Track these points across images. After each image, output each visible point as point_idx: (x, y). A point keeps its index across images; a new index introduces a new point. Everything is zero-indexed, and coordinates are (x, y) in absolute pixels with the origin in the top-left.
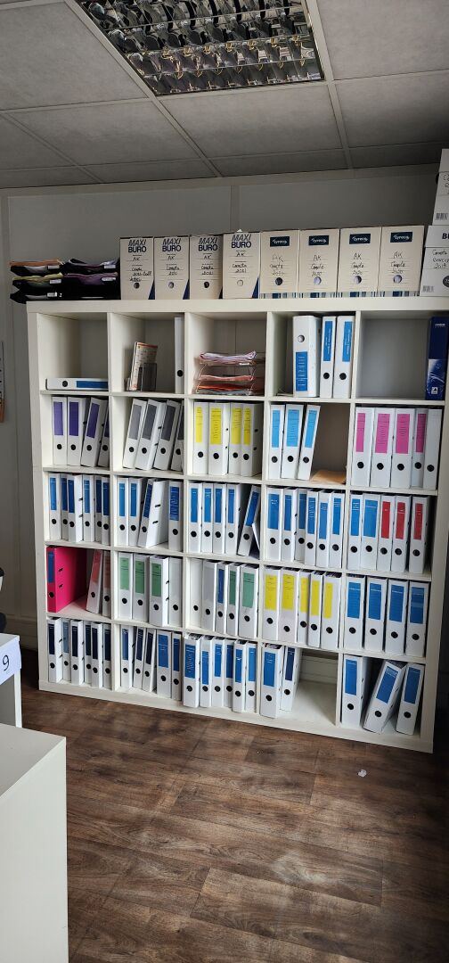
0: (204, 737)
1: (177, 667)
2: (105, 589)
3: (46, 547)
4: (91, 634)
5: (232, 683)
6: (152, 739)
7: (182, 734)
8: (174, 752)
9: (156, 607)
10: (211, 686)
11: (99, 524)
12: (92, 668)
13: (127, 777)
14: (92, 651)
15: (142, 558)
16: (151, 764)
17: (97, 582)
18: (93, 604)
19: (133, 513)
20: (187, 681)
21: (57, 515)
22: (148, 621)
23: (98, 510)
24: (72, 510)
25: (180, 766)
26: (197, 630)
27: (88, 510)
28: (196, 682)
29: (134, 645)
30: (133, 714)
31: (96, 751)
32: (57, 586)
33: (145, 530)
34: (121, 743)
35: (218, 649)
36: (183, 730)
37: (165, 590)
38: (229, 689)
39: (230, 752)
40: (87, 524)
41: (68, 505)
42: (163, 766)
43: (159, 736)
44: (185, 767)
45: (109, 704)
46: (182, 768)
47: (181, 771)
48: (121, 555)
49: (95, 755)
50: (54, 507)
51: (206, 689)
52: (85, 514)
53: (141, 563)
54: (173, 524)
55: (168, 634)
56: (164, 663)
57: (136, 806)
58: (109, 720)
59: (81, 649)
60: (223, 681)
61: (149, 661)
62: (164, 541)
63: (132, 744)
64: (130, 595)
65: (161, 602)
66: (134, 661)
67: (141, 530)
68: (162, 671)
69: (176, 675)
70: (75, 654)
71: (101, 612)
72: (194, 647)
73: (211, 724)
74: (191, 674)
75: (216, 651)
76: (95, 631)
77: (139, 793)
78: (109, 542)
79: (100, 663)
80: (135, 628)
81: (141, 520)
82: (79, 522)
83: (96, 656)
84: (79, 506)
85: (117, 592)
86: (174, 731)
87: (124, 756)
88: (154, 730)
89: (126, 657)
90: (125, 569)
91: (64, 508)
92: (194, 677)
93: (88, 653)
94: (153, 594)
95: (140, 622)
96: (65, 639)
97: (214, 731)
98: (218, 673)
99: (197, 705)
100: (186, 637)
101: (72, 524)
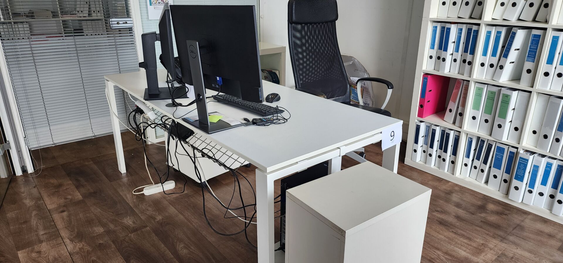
0: (522, 224)
1: (508, 171)
2: (460, 108)
3: (422, 74)
4: (445, 136)
5: (556, 193)
6: (481, 213)
7: (504, 216)
8: (497, 226)
9: (500, 126)
10: (536, 191)
11: (464, 61)
12: (442, 158)
13: (460, 231)
14: (443, 147)
15: (495, 89)
16: (478, 228)
17: (455, 102)
18: (449, 116)
19: (494, 54)
20: (515, 183)
21: (434, 53)
22: (491, 135)
23: (466, 51)
24: (446, 50)
25: (501, 237)
26: (532, 148)
27: (457, 50)
28: (523, 186)
29: (475, 150)
30: (467, 194)
31: (439, 209)
32: (426, 101)
33: (501, 67)
34: (457, 209)
35: (549, 166)
36: (506, 215)
37: (510, 114)
38: (552, 197)
39: (545, 240)
40: (455, 60)
41: (443, 45)
42: (487, 232)
43: (486, 213)
44: (504, 238)
45: (450, 183)
46: (503, 239)
47: (501, 240)
48: (478, 85)
49: (437, 211)
50: (432, 47)
51: (530, 192)
52: (455, 53)
53: (493, 93)
54: (528, 65)
55: (506, 148)
56: (498, 165)
57: (465, 251)
58: (449, 193)
59: (436, 144)
60: (548, 190)
61: (485, 162)
62: (517, 77)
63: (465, 212)
64: (479, 115)
65: (505, 123)
66: (473, 160)
67: (498, 67)
68: (494, 171)
69: (506, 176)
70: (432, 146)
71: (454, 123)
72: (528, 160)
73: (530, 217)
74: (520, 178)
75: (547, 167)
76: (448, 135)
77: (468, 244)
78: (470, 74)
79: (448, 156)
80: (479, 138)
81: (499, 60)
82: (449, 59)
83: (446, 151)
84: (451, 47)
85: (469, 111)
86: (498, 213)
87: (458, 217)
88: (482, 208)
89: (468, 156)
90: (478, 95)
91: (440, 48)
92: (522, 180)
93: (441, 148)
94: (499, 116)
95: (484, 135)
96: (426, 136)
97: (532, 222)
98: (544, 182)
99: (520, 201)
100: (521, 152)
101: (444, 60)
